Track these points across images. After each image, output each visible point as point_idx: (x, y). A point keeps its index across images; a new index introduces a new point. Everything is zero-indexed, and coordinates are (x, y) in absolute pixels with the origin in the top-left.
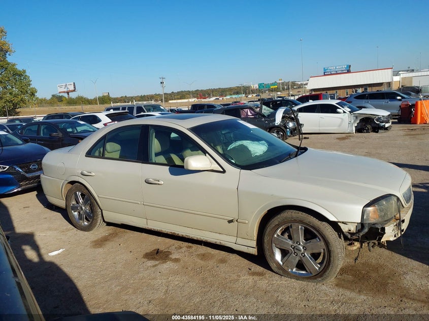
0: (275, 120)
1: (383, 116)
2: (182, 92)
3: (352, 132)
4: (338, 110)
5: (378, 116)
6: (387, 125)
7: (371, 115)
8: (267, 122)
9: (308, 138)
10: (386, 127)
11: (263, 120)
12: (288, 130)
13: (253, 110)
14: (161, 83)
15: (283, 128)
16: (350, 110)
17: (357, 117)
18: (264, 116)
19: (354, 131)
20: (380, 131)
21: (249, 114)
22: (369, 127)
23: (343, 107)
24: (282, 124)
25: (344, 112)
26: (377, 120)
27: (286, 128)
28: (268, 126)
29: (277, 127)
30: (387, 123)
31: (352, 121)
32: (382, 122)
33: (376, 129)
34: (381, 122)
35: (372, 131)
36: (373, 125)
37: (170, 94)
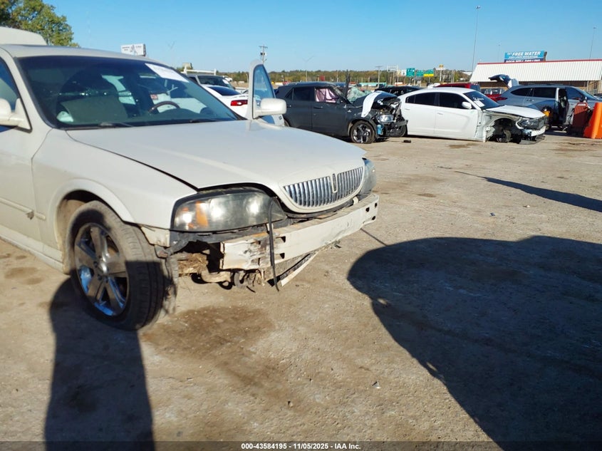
0: (361, 109)
1: (531, 119)
2: (297, 71)
3: (480, 139)
4: (464, 104)
5: (523, 117)
6: (534, 133)
7: (513, 115)
8: (349, 111)
9: (410, 142)
10: (532, 135)
11: (345, 107)
12: (379, 126)
13: (333, 91)
14: (262, 54)
15: (372, 122)
16: (482, 105)
17: (491, 117)
18: (347, 102)
19: (484, 139)
20: (522, 141)
21: (328, 97)
22: (507, 133)
23: (473, 100)
24: (371, 116)
25: (473, 108)
26: (520, 124)
27: (377, 123)
28: (350, 118)
29: (364, 120)
30: (536, 129)
31: (484, 123)
32: (528, 128)
33: (518, 138)
34: (525, 128)
35: (511, 141)
36: (514, 132)
37: (280, 74)
